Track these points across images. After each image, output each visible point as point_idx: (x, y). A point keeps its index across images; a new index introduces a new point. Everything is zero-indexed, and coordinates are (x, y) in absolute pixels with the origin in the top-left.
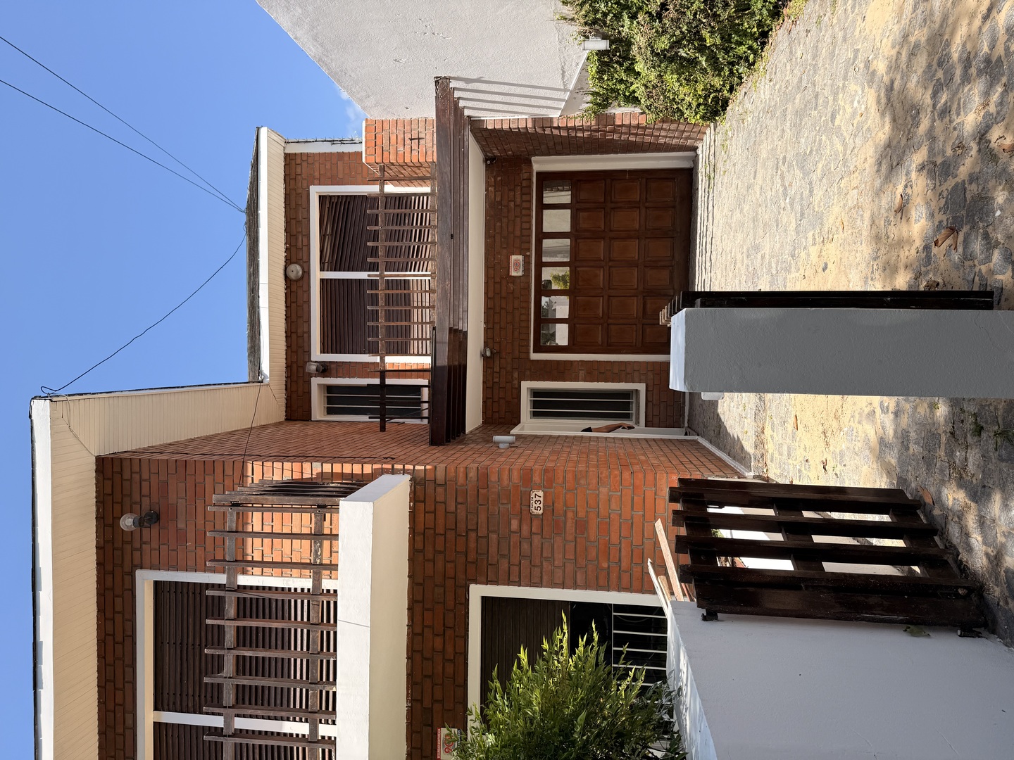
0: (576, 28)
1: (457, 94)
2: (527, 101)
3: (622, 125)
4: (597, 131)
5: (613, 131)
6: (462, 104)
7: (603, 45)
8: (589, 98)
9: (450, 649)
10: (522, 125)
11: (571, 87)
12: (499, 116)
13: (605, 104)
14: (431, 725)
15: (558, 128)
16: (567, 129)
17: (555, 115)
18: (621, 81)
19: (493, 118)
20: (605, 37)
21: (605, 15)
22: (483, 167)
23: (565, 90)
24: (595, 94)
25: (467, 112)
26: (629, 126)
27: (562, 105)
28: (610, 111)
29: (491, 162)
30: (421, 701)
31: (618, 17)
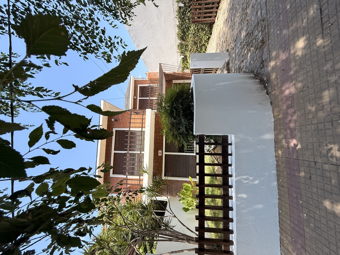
0: (180, 54)
1: (162, 67)
2: (172, 68)
3: (186, 73)
4: (182, 74)
5: (185, 74)
6: (163, 69)
7: (183, 57)
8: (181, 68)
9: (160, 138)
10: (171, 73)
11: (179, 66)
12: (168, 72)
13: (183, 70)
14: (157, 150)
15: (177, 74)
16: (178, 74)
17: (176, 71)
18: (186, 64)
19: (167, 72)
20: (183, 55)
21: (183, 51)
22: (165, 82)
23: (178, 66)
24: (182, 67)
25: (163, 71)
26: (187, 73)
27: (177, 69)
28: (185, 71)
29: (166, 81)
30: (156, 147)
31: (185, 52)
